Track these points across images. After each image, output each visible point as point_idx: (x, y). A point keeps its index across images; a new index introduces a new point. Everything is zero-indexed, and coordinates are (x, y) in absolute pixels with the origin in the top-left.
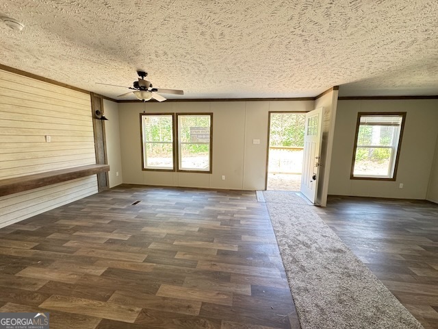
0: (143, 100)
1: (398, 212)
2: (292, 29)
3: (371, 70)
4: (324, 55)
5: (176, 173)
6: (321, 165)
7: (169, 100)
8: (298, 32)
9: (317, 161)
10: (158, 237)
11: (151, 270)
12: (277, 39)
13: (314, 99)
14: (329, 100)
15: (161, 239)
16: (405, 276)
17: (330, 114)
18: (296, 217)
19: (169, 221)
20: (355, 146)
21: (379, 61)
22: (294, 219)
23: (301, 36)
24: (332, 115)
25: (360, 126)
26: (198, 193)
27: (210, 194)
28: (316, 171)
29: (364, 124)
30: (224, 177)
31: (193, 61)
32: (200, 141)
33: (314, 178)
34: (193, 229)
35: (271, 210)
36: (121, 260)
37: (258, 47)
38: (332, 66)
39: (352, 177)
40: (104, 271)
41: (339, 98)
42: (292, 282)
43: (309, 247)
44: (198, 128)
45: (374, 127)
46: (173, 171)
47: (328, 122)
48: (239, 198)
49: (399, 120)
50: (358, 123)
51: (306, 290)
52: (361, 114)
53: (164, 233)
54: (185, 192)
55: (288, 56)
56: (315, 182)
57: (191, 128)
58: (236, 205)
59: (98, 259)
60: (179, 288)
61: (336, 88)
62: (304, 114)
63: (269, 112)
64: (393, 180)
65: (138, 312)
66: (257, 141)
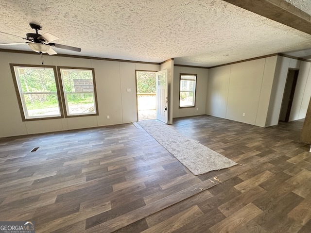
0: (41, 52)
1: (199, 121)
2: (168, 25)
3: (190, 53)
4: (175, 41)
5: (64, 119)
6: (169, 102)
7: (59, 55)
8: (170, 27)
9: (167, 100)
10: (84, 164)
11: (97, 183)
12: (158, 28)
13: (160, 64)
14: (169, 65)
15: (88, 165)
16: (211, 143)
17: (171, 73)
18: (163, 131)
19: (83, 153)
20: (180, 91)
21: (194, 49)
22: (162, 133)
23: (170, 29)
24: (172, 74)
25: (181, 81)
26: (91, 131)
27: (101, 130)
28: (167, 105)
29: (182, 79)
30: (108, 117)
31: (96, 28)
32: (85, 90)
33: (166, 109)
34: (108, 153)
35: (148, 131)
36: (65, 188)
37: (146, 29)
38: (176, 48)
39: (180, 108)
40: (55, 199)
41: (175, 65)
42: (178, 158)
43: (176, 143)
44: (81, 80)
45: (187, 81)
46: (62, 117)
47: (170, 78)
48: (124, 128)
50: (180, 79)
51: (185, 159)
52: (181, 74)
53: (87, 161)
54: (79, 132)
55: (159, 38)
56: (167, 112)
57: (75, 80)
58: (126, 133)
59: (40, 195)
60: (126, 182)
61: (173, 59)
62: (155, 73)
63: (136, 70)
64: (195, 107)
65: (109, 204)
66: (129, 90)
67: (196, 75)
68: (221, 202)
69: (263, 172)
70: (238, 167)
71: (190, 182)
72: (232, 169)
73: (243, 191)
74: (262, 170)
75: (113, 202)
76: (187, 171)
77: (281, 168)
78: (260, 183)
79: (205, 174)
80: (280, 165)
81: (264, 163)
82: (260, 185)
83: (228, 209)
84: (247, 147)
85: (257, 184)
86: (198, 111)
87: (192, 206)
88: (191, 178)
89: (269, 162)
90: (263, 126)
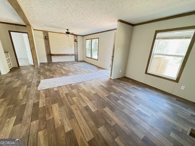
69: (24, 96)
74: (25, 96)
77: (16, 106)
78: (20, 92)
80: (19, 108)
81: (28, 100)
82: (20, 91)
89: (26, 104)
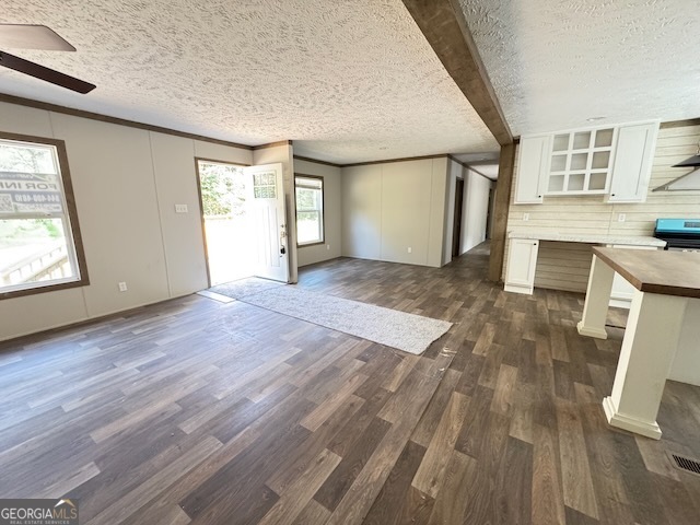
6: (288, 233)
9: (284, 230)
13: (253, 148)
14: (285, 152)
16: (394, 302)
17: (288, 172)
20: (296, 211)
24: (290, 174)
25: (297, 189)
28: (284, 243)
30: (123, 286)
32: (26, 209)
33: (283, 251)
39: (298, 246)
49: (318, 183)
50: (295, 185)
52: (297, 175)
62: (244, 168)
63: (196, 159)
64: (323, 243)
65: (328, 453)
66: (182, 208)
67: (321, 178)
68: (475, 376)
70: (456, 328)
71: (419, 366)
72: (453, 332)
73: (485, 355)
75: (332, 447)
76: (403, 354)
79: (428, 349)
83: (488, 380)
84: (445, 299)
85: (490, 341)
86: (330, 251)
87: (450, 395)
88: (416, 361)
90: (439, 266)
